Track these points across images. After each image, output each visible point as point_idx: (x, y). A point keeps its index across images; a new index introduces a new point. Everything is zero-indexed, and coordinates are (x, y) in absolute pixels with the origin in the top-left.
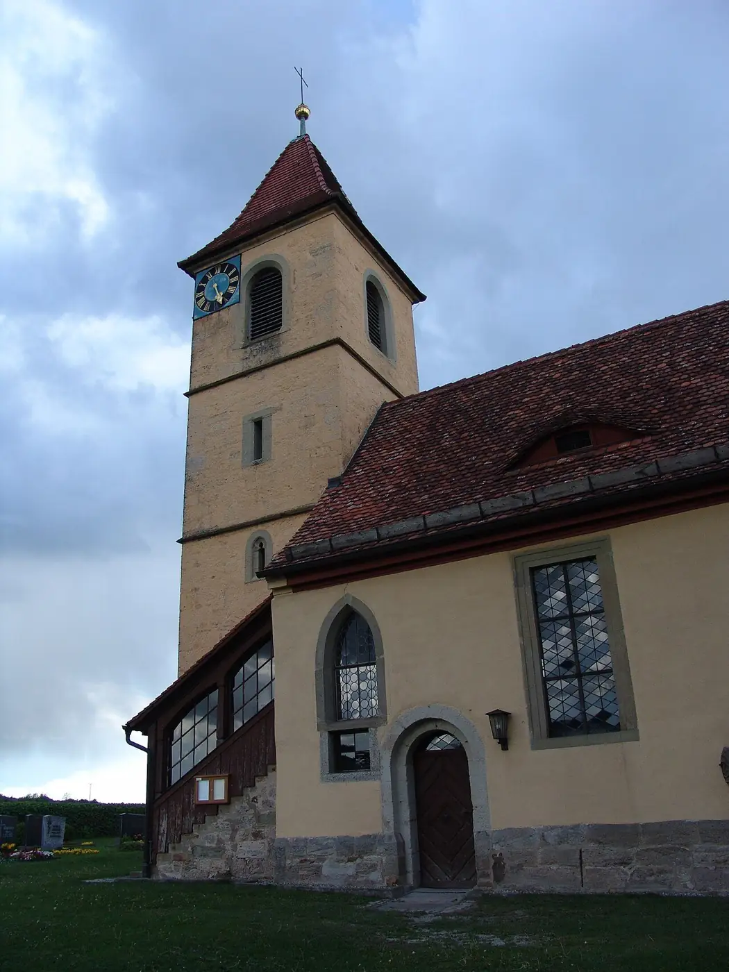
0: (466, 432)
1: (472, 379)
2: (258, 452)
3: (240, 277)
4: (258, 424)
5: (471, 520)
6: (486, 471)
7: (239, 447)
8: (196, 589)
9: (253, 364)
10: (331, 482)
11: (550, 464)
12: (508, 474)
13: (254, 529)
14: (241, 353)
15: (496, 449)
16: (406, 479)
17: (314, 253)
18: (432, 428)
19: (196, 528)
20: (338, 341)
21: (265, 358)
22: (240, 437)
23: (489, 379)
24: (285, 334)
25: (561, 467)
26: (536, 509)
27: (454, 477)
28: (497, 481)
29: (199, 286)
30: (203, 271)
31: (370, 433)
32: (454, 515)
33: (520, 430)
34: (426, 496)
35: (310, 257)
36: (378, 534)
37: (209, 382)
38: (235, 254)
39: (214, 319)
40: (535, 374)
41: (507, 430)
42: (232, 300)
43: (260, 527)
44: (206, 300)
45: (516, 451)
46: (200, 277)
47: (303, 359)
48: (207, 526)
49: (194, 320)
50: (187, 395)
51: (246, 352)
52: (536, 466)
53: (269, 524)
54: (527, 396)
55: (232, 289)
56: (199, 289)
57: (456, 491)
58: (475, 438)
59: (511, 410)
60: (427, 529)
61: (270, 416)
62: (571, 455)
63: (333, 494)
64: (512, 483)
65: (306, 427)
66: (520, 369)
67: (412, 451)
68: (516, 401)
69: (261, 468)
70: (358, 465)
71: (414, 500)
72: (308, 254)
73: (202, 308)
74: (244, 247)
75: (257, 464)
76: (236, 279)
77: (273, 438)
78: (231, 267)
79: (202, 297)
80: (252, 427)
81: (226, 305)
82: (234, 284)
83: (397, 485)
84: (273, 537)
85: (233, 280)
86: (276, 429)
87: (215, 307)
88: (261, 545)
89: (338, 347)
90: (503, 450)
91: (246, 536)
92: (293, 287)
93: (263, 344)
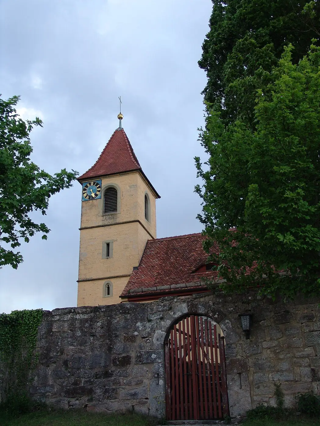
0: (178, 257)
1: (179, 237)
2: (108, 254)
3: (101, 189)
4: (108, 245)
5: (183, 288)
6: (185, 272)
7: (101, 251)
8: (84, 298)
9: (106, 223)
10: (134, 268)
11: (204, 273)
12: (192, 274)
13: (106, 280)
14: (101, 218)
15: (188, 265)
16: (161, 271)
17: (130, 187)
18: (167, 254)
19: (83, 277)
20: (138, 221)
21: (111, 221)
22: (101, 248)
23: (184, 238)
24: (119, 214)
25: (207, 275)
26: (200, 287)
27: (176, 273)
28: (189, 276)
29: (84, 188)
30: (86, 183)
31: (145, 252)
32: (178, 286)
33: (195, 260)
34: (168, 278)
35: (128, 188)
36: (157, 289)
37: (89, 226)
38: (100, 179)
39: (90, 203)
40: (200, 240)
41: (191, 259)
42: (98, 197)
43: (108, 280)
44: (87, 195)
45: (194, 267)
46: (84, 185)
47: (125, 224)
48: (88, 277)
49: (82, 201)
50: (80, 229)
51: (103, 218)
52: (200, 273)
53: (112, 279)
54: (197, 248)
55: (98, 193)
56: (84, 190)
57: (177, 277)
58: (181, 260)
59: (192, 252)
60: (171, 289)
61: (113, 242)
62: (210, 271)
63: (136, 273)
64: (193, 278)
65: (126, 248)
66: (195, 237)
67: (161, 261)
68: (194, 249)
69: (109, 260)
70: (142, 263)
71: (164, 278)
72: (128, 187)
73: (86, 197)
74: (103, 178)
75: (107, 258)
76: (99, 189)
77: (114, 251)
78: (97, 184)
79: (85, 193)
80: (106, 245)
81: (95, 198)
82: (99, 191)
83: (158, 273)
84: (113, 283)
85: (98, 189)
86: (114, 247)
87: (91, 198)
88: (108, 286)
89: (138, 223)
90: (190, 266)
91: (103, 282)
92: (122, 198)
93: (110, 216)
